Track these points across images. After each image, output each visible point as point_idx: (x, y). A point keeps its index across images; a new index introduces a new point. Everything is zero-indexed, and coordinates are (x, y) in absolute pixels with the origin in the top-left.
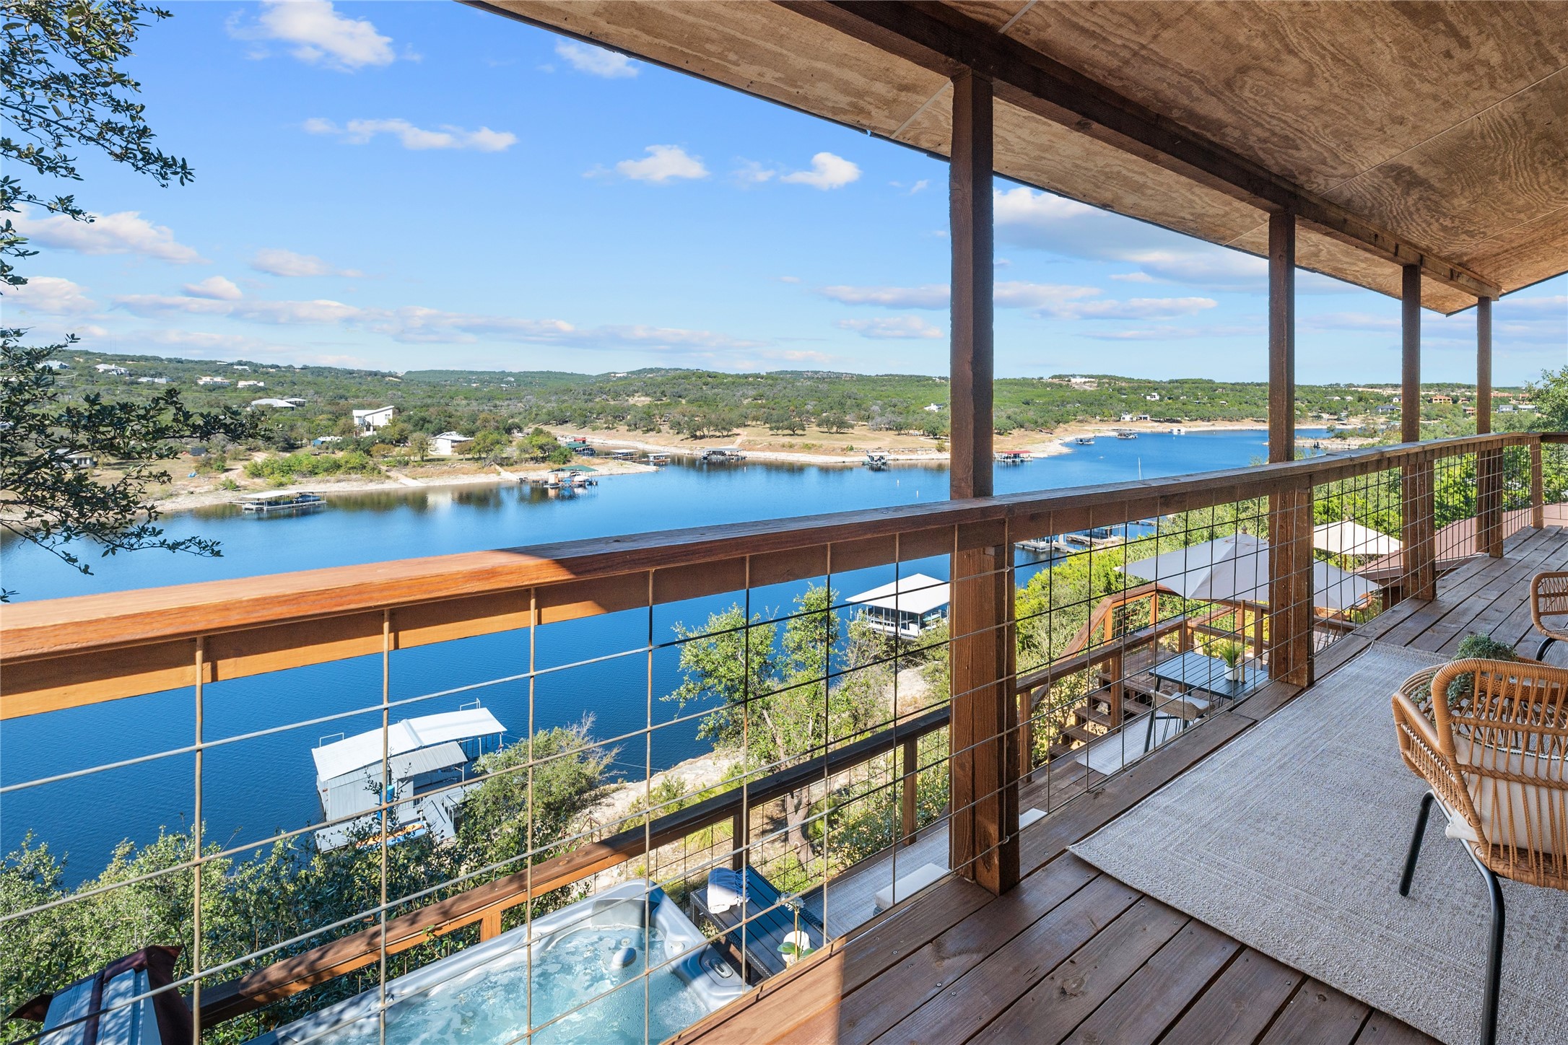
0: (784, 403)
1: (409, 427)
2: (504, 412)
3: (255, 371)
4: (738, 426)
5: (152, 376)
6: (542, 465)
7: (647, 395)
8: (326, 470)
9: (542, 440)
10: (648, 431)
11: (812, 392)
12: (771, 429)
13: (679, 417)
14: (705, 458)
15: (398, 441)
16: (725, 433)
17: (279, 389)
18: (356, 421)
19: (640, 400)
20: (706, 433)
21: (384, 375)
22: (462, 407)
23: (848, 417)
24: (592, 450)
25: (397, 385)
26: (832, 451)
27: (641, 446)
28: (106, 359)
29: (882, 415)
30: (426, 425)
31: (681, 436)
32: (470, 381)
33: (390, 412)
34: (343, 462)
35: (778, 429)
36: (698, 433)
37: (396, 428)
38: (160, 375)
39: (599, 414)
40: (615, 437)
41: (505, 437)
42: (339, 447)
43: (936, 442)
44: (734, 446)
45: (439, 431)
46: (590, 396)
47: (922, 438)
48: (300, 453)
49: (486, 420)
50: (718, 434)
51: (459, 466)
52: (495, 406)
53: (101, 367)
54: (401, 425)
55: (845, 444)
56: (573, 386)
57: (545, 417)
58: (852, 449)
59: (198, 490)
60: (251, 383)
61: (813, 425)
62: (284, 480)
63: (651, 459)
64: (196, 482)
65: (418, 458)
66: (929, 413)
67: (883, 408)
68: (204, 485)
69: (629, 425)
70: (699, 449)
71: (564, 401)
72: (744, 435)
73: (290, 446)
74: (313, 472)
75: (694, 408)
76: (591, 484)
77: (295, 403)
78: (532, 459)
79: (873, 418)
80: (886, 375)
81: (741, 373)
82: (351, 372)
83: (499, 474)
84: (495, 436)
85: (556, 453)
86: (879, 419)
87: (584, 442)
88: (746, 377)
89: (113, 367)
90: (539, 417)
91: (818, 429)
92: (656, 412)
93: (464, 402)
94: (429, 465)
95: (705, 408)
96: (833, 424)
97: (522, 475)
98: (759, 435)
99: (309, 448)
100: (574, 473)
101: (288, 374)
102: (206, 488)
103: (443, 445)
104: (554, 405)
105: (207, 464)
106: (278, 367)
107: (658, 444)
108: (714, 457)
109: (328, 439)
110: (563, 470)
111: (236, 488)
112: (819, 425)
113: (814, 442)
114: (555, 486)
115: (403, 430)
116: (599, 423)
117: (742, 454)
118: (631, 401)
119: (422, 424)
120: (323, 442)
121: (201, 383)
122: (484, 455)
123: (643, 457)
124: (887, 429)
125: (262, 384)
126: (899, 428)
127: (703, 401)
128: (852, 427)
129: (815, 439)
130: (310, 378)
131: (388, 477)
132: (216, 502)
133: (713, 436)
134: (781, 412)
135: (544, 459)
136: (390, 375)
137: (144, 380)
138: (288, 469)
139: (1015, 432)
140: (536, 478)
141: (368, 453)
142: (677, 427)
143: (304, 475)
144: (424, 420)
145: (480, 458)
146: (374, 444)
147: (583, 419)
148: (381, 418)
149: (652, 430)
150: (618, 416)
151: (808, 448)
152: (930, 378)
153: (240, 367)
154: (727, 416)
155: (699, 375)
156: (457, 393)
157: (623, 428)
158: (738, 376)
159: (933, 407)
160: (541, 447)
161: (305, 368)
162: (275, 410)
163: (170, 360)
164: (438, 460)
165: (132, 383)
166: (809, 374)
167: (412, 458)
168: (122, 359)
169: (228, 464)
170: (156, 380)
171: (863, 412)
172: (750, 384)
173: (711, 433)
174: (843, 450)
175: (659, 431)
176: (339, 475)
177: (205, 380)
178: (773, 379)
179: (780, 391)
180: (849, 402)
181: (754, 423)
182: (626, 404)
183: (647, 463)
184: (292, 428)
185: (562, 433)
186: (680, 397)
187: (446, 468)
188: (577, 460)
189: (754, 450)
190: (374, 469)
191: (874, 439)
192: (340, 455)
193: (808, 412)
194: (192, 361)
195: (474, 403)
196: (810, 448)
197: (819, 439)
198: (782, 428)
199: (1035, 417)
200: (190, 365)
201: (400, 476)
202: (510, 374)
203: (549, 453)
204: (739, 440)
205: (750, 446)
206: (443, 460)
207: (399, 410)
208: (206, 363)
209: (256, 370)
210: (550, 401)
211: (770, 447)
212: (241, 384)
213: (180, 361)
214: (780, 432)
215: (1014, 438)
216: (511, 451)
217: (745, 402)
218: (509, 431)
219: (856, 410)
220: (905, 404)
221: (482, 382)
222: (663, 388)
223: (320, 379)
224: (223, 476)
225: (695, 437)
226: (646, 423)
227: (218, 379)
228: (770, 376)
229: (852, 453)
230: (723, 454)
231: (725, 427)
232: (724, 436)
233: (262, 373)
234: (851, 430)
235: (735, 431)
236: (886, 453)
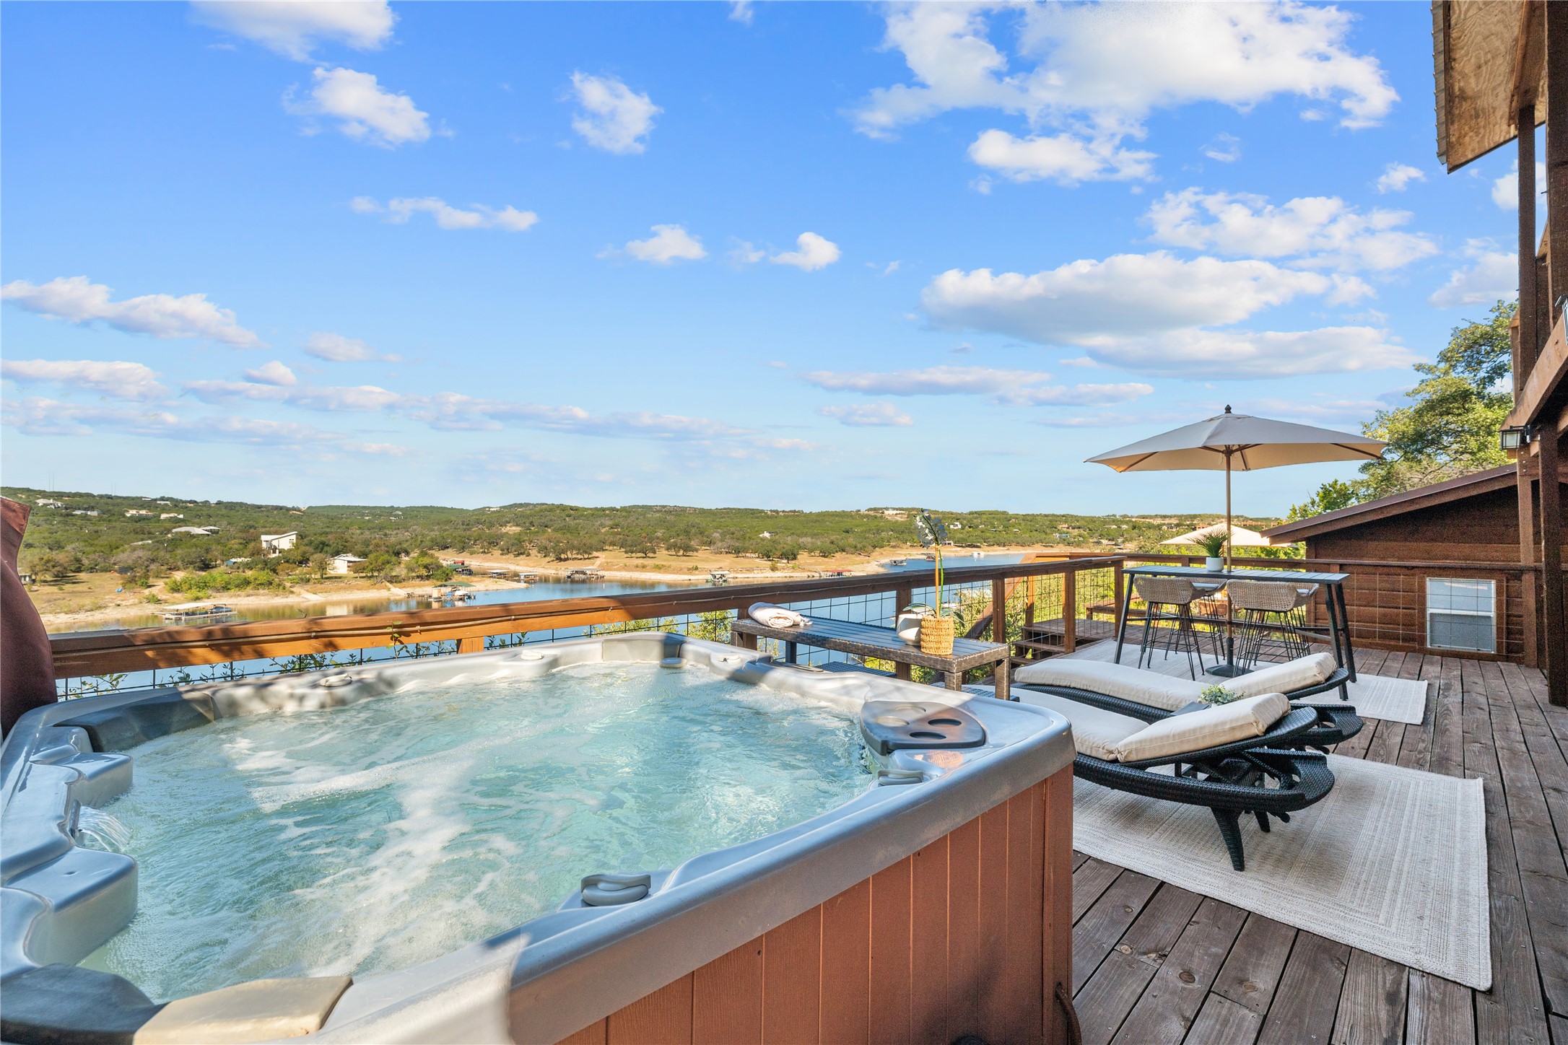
0: (637, 531)
1: (311, 549)
2: (393, 540)
4: (597, 550)
5: (86, 509)
6: (427, 582)
7: (517, 525)
8: (237, 586)
9: (427, 560)
10: (519, 555)
11: (662, 522)
12: (626, 552)
13: (545, 543)
14: (569, 577)
15: (301, 563)
16: (586, 556)
17: (197, 520)
18: (264, 545)
19: (512, 529)
20: (570, 556)
21: (288, 510)
22: (355, 534)
23: (692, 543)
24: (470, 571)
25: (299, 517)
26: (680, 571)
27: (513, 568)
28: (44, 494)
29: (722, 541)
30: (325, 548)
31: (548, 559)
32: (363, 515)
33: (294, 537)
34: (252, 579)
35: (632, 553)
36: (563, 556)
37: (299, 551)
38: (92, 509)
39: (476, 541)
40: (490, 560)
41: (394, 559)
42: (249, 566)
43: (770, 563)
44: (595, 567)
45: (337, 553)
46: (468, 525)
47: (758, 560)
48: (215, 572)
49: (377, 546)
50: (580, 557)
51: (354, 582)
52: (386, 535)
53: (41, 502)
54: (303, 548)
55: (690, 565)
56: (453, 518)
57: (428, 543)
58: (697, 568)
59: (124, 603)
60: (172, 515)
61: (663, 549)
62: (200, 594)
63: (522, 577)
64: (123, 596)
65: (318, 576)
66: (763, 539)
67: (723, 535)
68: (130, 598)
69: (503, 550)
70: (564, 570)
71: (445, 530)
72: (602, 557)
73: (206, 566)
74: (226, 588)
75: (559, 535)
76: (469, 597)
77: (211, 531)
78: (418, 577)
79: (715, 543)
80: (725, 509)
81: (599, 507)
82: (259, 507)
83: (389, 589)
84: (386, 557)
85: (439, 572)
86: (720, 544)
87: (463, 564)
88: (603, 510)
89: (51, 501)
90: (423, 544)
91: (666, 552)
92: (526, 538)
93: (358, 532)
94: (328, 583)
95: (568, 535)
96: (680, 548)
97: (410, 590)
98: (615, 558)
99: (223, 568)
100: (455, 588)
101: (204, 508)
102: (131, 602)
103: (340, 565)
104: (437, 533)
105: (132, 580)
106: (196, 502)
107: (527, 566)
108: (577, 576)
109: (239, 560)
110: (445, 586)
111: (158, 601)
112: (667, 549)
113: (664, 563)
114: (439, 600)
115: (305, 553)
116: (476, 548)
117: (601, 573)
118: (504, 530)
119: (321, 548)
120: (234, 563)
121: (128, 515)
122: (376, 574)
123: (515, 577)
124: (727, 553)
125: (181, 516)
126: (737, 552)
127: (566, 529)
128: (697, 550)
129: (665, 560)
130: (224, 511)
131: (292, 592)
132: (140, 613)
133: (575, 559)
134: (635, 538)
135: (428, 577)
136: (294, 509)
137: (78, 512)
138: (203, 586)
139: (838, 555)
140: (421, 593)
141: (274, 571)
142: (544, 551)
143: (218, 591)
144: (324, 544)
145: (372, 576)
146: (279, 564)
147: (462, 544)
148: (286, 542)
149: (522, 554)
150: (493, 542)
151: (658, 568)
152: (762, 511)
153: (162, 502)
154: (588, 542)
155: (562, 508)
156: (351, 524)
157: (497, 552)
158: (596, 509)
159: (767, 535)
160: (426, 567)
161: (219, 503)
162: (193, 536)
163: (101, 497)
164: (336, 578)
165: (68, 515)
166: (658, 508)
167: (313, 576)
168: (59, 495)
169: (151, 581)
170: (89, 513)
171: (705, 539)
172: (607, 515)
173: (574, 556)
174: (689, 569)
175: (529, 555)
176: (249, 590)
177: (132, 513)
178: (628, 511)
179: (633, 521)
180: (693, 530)
181: (611, 548)
182: (499, 532)
183: (519, 581)
184: (207, 551)
185: (443, 557)
186: (546, 526)
187: (343, 584)
188: (457, 578)
189: (611, 570)
190: (279, 585)
191: (716, 561)
192: (249, 573)
193: (658, 538)
194: (120, 497)
195: (367, 532)
196: (660, 568)
197: (668, 560)
198: (636, 552)
199: (854, 543)
200: (119, 501)
201: (302, 591)
202: (398, 509)
203: (433, 572)
204: (598, 562)
205: (607, 567)
206: (340, 578)
207: (301, 536)
208: (133, 499)
209: (177, 504)
210: (433, 530)
211: (625, 568)
212: (163, 516)
213: (110, 497)
214: (634, 555)
215: (836, 560)
216: (400, 571)
217: (603, 531)
218: (397, 554)
219: (700, 536)
220: (742, 533)
221: (374, 515)
222: (531, 519)
223: (233, 512)
224: (147, 592)
225: (560, 560)
226: (517, 548)
227: (143, 512)
228: (624, 509)
229: (697, 572)
230: (585, 574)
231: (586, 550)
232: (585, 559)
233: (182, 507)
234: (695, 553)
235: (595, 554)
236: (727, 572)
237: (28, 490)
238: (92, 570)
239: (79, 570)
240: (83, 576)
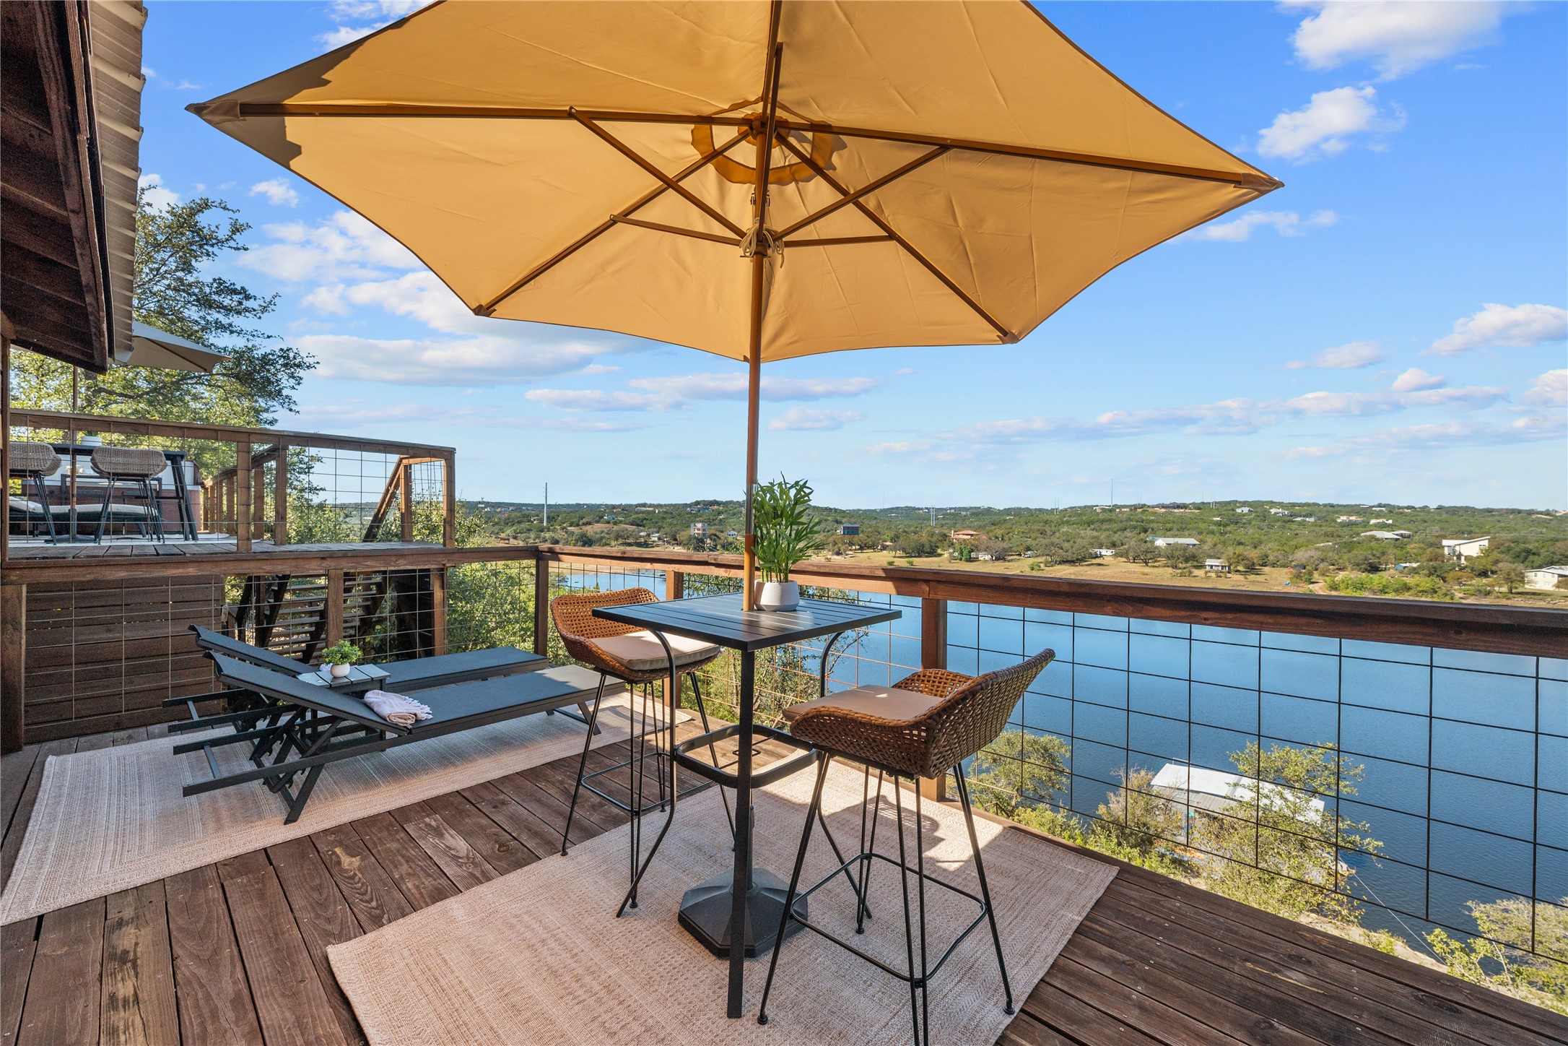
1: (1506, 558)
3: (1391, 512)
5: (1306, 515)
18: (1446, 551)
21: (1533, 514)
25: (1547, 520)
28: (1281, 506)
33: (1485, 543)
37: (1489, 559)
38: (1310, 515)
53: (1274, 511)
60: (1381, 520)
65: (1505, 589)
73: (1373, 569)
77: (1401, 535)
82: (1489, 511)
89: (1280, 510)
99: (1390, 571)
101: (1422, 514)
103: (1543, 579)
106: (1413, 507)
109: (1410, 565)
115: (1497, 561)
120: (1405, 567)
121: (1339, 521)
125: (1390, 521)
136: (1543, 513)
137: (1299, 519)
141: (1443, 579)
146: (1450, 571)
148: (1473, 548)
153: (1378, 509)
161: (1440, 508)
163: (1325, 505)
164: (1533, 594)
165: (1289, 521)
167: (1496, 589)
170: (1307, 519)
177: (1343, 518)
194: (1341, 506)
200: (1340, 508)
206: (1540, 594)
208: (1352, 506)
209: (1393, 511)
212: (1373, 522)
213: (1332, 506)
223: (1456, 517)
227: (1353, 518)
233: (1397, 513)
237: (1272, 502)
238: (1273, 565)
239: (1264, 565)
240: (1266, 569)
